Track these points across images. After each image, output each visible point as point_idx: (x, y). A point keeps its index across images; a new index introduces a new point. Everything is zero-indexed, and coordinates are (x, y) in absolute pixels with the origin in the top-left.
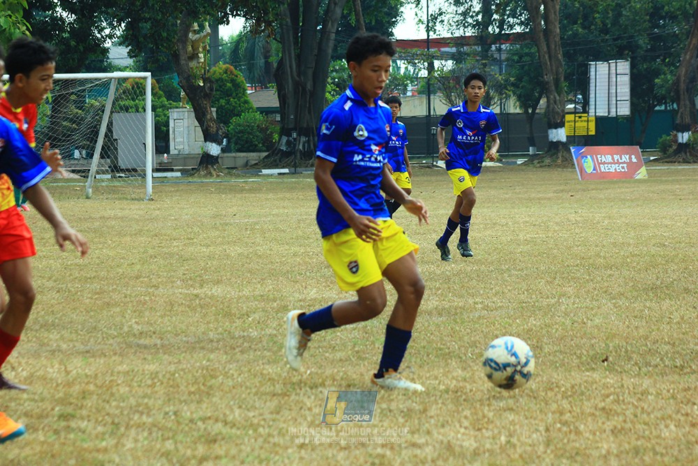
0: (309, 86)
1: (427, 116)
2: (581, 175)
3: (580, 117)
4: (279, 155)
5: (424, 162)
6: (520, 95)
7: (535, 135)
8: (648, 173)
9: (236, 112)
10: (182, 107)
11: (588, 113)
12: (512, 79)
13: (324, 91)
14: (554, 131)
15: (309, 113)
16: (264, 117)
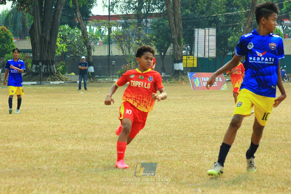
0: (48, 38)
1: (108, 56)
2: (193, 88)
3: (189, 58)
4: (31, 74)
5: (107, 79)
6: (158, 45)
7: (165, 67)
8: (228, 88)
9: (7, 51)
11: (193, 55)
12: (154, 37)
13: (56, 41)
14: (177, 64)
15: (47, 53)
16: (22, 55)
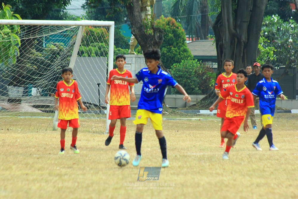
0: (244, 38)
9: (176, 59)
10: (131, 54)
13: (257, 42)
15: (242, 61)
16: (201, 64)
